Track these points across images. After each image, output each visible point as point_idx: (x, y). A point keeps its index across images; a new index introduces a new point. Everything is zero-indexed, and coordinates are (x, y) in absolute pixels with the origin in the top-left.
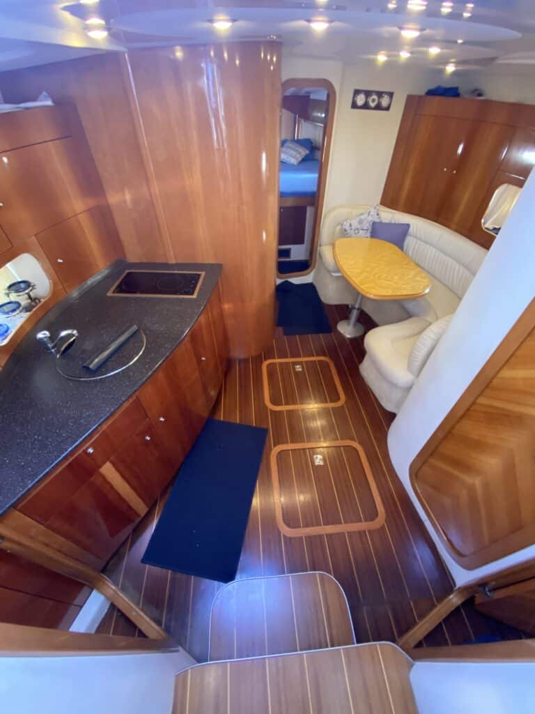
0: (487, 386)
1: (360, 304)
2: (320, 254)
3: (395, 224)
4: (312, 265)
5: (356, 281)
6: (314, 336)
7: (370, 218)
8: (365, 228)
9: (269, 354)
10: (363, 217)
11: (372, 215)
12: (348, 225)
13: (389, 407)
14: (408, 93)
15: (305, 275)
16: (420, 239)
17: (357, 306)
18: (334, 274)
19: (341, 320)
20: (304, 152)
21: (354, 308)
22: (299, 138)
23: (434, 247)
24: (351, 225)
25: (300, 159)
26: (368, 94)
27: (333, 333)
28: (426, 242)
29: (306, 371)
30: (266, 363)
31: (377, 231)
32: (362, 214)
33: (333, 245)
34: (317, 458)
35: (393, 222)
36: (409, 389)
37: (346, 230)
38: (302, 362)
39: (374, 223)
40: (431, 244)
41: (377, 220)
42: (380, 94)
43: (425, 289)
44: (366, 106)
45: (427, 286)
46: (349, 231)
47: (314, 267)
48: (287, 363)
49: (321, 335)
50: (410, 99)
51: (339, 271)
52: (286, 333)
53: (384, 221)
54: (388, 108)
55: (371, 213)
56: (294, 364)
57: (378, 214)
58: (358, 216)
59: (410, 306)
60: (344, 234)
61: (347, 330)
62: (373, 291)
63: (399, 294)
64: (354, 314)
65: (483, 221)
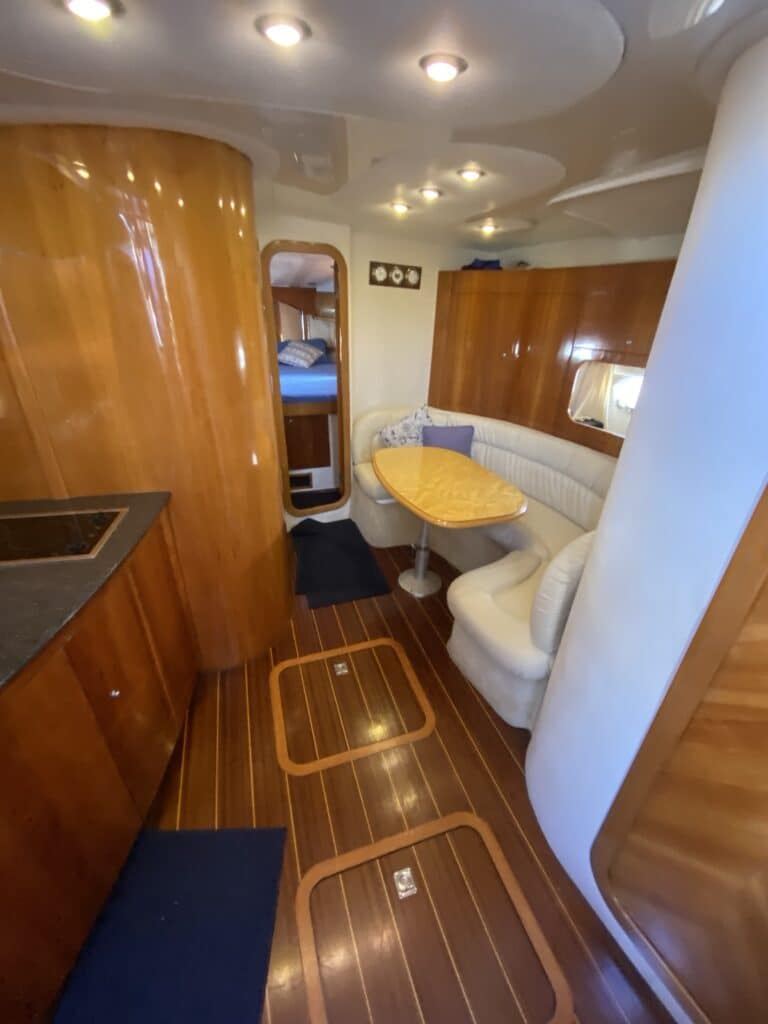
0: (722, 667)
1: (427, 541)
2: (355, 476)
3: (453, 428)
4: (346, 494)
5: (416, 503)
6: (364, 602)
7: (418, 422)
8: (414, 435)
9: (283, 651)
10: (407, 421)
11: (420, 419)
12: (389, 432)
13: (516, 720)
14: (438, 269)
15: (337, 508)
16: (492, 444)
17: (423, 545)
18: (381, 502)
19: (402, 570)
20: (317, 353)
21: (419, 548)
22: (309, 338)
23: (513, 452)
24: (393, 433)
25: (312, 361)
26: (389, 268)
27: (393, 595)
28: (501, 447)
29: (356, 674)
30: (276, 672)
31: (430, 437)
32: (406, 418)
33: (372, 460)
34: (401, 878)
35: (449, 425)
36: (544, 681)
37: (387, 440)
38: (347, 654)
39: (425, 428)
40: (508, 449)
41: (430, 424)
42: (404, 269)
43: (519, 508)
44: (388, 282)
45: (522, 502)
46: (392, 441)
47: (349, 495)
48: (318, 662)
49: (374, 599)
50: (443, 275)
51: (389, 495)
52: (313, 606)
53: (437, 424)
54: (417, 286)
55: (419, 415)
56: (333, 661)
57: (428, 417)
58: (401, 421)
59: (501, 536)
60: (385, 443)
61: (414, 585)
62: (446, 517)
63: (484, 516)
64: (422, 557)
65: (569, 411)
